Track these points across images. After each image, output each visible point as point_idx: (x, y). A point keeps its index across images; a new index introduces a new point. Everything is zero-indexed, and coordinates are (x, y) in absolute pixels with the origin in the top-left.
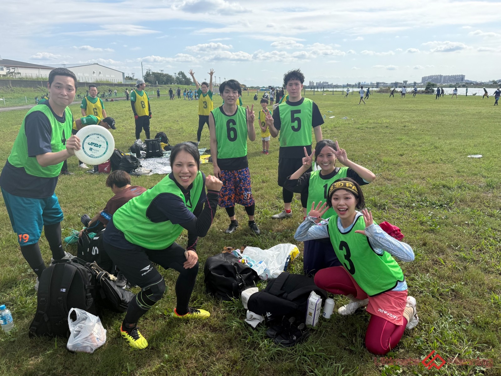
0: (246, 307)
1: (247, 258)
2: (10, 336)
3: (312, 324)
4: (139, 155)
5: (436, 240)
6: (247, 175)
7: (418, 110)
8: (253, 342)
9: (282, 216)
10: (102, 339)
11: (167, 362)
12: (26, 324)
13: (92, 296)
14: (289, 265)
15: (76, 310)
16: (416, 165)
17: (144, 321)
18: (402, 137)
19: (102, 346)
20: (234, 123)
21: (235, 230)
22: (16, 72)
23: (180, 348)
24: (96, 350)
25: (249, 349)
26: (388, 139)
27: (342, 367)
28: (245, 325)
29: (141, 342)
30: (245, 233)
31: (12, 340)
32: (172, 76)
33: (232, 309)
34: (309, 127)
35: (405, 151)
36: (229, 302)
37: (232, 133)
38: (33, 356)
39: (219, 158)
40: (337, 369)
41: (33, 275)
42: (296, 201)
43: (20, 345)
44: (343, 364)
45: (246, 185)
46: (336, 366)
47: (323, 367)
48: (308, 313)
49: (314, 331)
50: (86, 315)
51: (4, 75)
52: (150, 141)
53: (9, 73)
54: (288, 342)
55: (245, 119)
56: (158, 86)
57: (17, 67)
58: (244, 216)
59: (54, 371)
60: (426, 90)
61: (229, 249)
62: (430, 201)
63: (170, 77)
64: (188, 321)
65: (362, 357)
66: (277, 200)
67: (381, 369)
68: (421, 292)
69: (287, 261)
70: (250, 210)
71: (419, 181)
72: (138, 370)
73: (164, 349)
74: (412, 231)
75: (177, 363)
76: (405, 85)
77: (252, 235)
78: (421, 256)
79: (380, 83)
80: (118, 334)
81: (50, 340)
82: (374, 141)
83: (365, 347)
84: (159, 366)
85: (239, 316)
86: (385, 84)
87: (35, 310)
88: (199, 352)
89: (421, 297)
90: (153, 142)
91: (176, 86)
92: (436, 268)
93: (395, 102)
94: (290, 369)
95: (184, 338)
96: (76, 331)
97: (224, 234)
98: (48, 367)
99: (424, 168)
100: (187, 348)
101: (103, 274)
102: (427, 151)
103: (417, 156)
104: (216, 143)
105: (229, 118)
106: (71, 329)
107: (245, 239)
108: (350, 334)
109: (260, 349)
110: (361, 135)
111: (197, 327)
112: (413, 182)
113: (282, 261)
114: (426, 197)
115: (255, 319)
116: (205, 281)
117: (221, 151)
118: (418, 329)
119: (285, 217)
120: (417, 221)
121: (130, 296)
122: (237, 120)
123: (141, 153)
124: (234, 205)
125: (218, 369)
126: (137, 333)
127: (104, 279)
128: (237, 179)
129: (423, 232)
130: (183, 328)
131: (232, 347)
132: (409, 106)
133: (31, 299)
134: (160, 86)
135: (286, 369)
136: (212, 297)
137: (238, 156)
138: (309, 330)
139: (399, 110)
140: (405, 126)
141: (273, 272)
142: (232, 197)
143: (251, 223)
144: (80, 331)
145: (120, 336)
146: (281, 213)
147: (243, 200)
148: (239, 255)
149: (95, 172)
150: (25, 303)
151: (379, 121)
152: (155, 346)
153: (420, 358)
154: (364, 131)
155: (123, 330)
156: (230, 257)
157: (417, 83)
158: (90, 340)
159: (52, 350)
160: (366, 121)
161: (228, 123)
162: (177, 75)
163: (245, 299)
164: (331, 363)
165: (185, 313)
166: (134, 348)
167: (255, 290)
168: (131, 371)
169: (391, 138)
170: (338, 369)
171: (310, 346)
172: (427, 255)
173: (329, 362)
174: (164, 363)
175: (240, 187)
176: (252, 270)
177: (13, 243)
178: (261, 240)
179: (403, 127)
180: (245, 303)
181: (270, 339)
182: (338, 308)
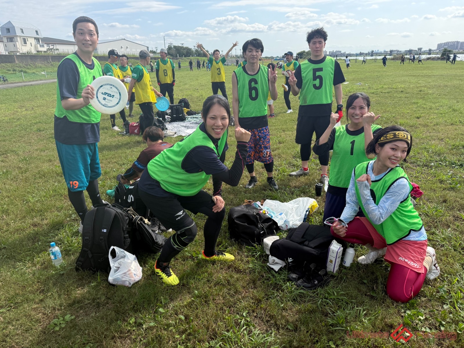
0: (268, 252)
1: (267, 209)
2: (60, 269)
3: (332, 271)
4: (164, 119)
5: (456, 198)
6: (266, 134)
7: (434, 75)
8: (276, 284)
9: (299, 173)
10: (139, 275)
11: (197, 298)
12: (72, 261)
13: (130, 237)
14: (308, 217)
15: (115, 248)
16: (434, 127)
17: (175, 261)
18: (418, 101)
19: (139, 281)
20: (256, 82)
21: (255, 185)
22: (54, 48)
23: (208, 286)
24: (134, 284)
25: (272, 290)
26: (403, 103)
27: (364, 310)
28: (268, 269)
29: (173, 279)
30: (264, 188)
31: (62, 273)
32: (191, 49)
33: (254, 254)
34: (331, 85)
35: (421, 113)
36: (252, 247)
37: (254, 92)
38: (79, 287)
39: (240, 117)
40: (358, 312)
41: (77, 220)
42: (313, 160)
43: (69, 278)
44: (364, 308)
45: (266, 143)
46: (357, 310)
47: (344, 310)
48: (329, 260)
49: (335, 277)
50: (125, 253)
51: (45, 52)
52: (175, 106)
53: (49, 49)
54: (309, 285)
55: (267, 79)
56: (179, 59)
57: (56, 44)
58: (262, 173)
59: (98, 300)
60: (442, 56)
61: (249, 202)
62: (449, 161)
63: (190, 49)
64: (215, 262)
65: (383, 302)
66: (294, 159)
67: (403, 314)
68: (443, 246)
69: (306, 213)
70: (269, 167)
71: (437, 142)
72: (171, 303)
73: (194, 286)
74: (431, 189)
75: (206, 298)
76: (420, 52)
77: (270, 190)
78: (441, 212)
79: (394, 51)
80: (152, 272)
81: (93, 274)
82: (390, 105)
83: (386, 294)
84: (190, 300)
85: (262, 261)
86: (399, 51)
87: (79, 249)
88: (225, 290)
89: (442, 250)
90: (176, 107)
91: (195, 58)
92: (457, 223)
93: (410, 68)
94: (313, 310)
95: (212, 277)
96: (116, 267)
97: (244, 189)
98: (93, 297)
99: (442, 130)
100: (215, 286)
101: (138, 218)
102: (444, 113)
103: (434, 118)
104: (238, 103)
105: (251, 77)
106: (112, 264)
107: (264, 194)
108: (370, 281)
109: (283, 291)
110: (376, 100)
111: (223, 268)
112: (431, 143)
113: (301, 214)
114: (445, 157)
115: (277, 263)
116: (229, 229)
117: (243, 110)
118: (440, 280)
119: (302, 175)
120: (437, 180)
121: (162, 239)
122: (258, 79)
123: (166, 118)
124: (254, 162)
125: (244, 306)
126: (170, 271)
127: (139, 222)
128: (257, 137)
129: (442, 190)
130: (210, 268)
131: (256, 288)
132: (425, 72)
133: (76, 239)
134: (181, 59)
135: (308, 310)
136: (236, 243)
137: (259, 115)
138: (330, 276)
139: (414, 76)
140: (420, 91)
141: (293, 223)
142: (252, 154)
143: (270, 179)
144: (119, 268)
145: (154, 273)
146: (299, 170)
147: (262, 157)
148: (259, 207)
149: (126, 134)
150: (71, 243)
151: (394, 86)
152: (185, 283)
153: (443, 307)
154: (379, 96)
155: (157, 268)
156: (251, 208)
157: (433, 50)
158: (128, 276)
159: (96, 282)
160: (381, 86)
161: (250, 82)
162: (196, 48)
163: (267, 245)
164: (353, 307)
165: (212, 255)
166: (167, 284)
167: (276, 238)
168: (165, 304)
169: (406, 102)
170: (360, 313)
171: (331, 290)
172: (448, 212)
173: (350, 305)
174: (194, 298)
175: (260, 145)
176: (273, 220)
177: (59, 192)
178: (279, 194)
179: (419, 92)
180: (267, 249)
181: (293, 282)
182: (358, 257)
